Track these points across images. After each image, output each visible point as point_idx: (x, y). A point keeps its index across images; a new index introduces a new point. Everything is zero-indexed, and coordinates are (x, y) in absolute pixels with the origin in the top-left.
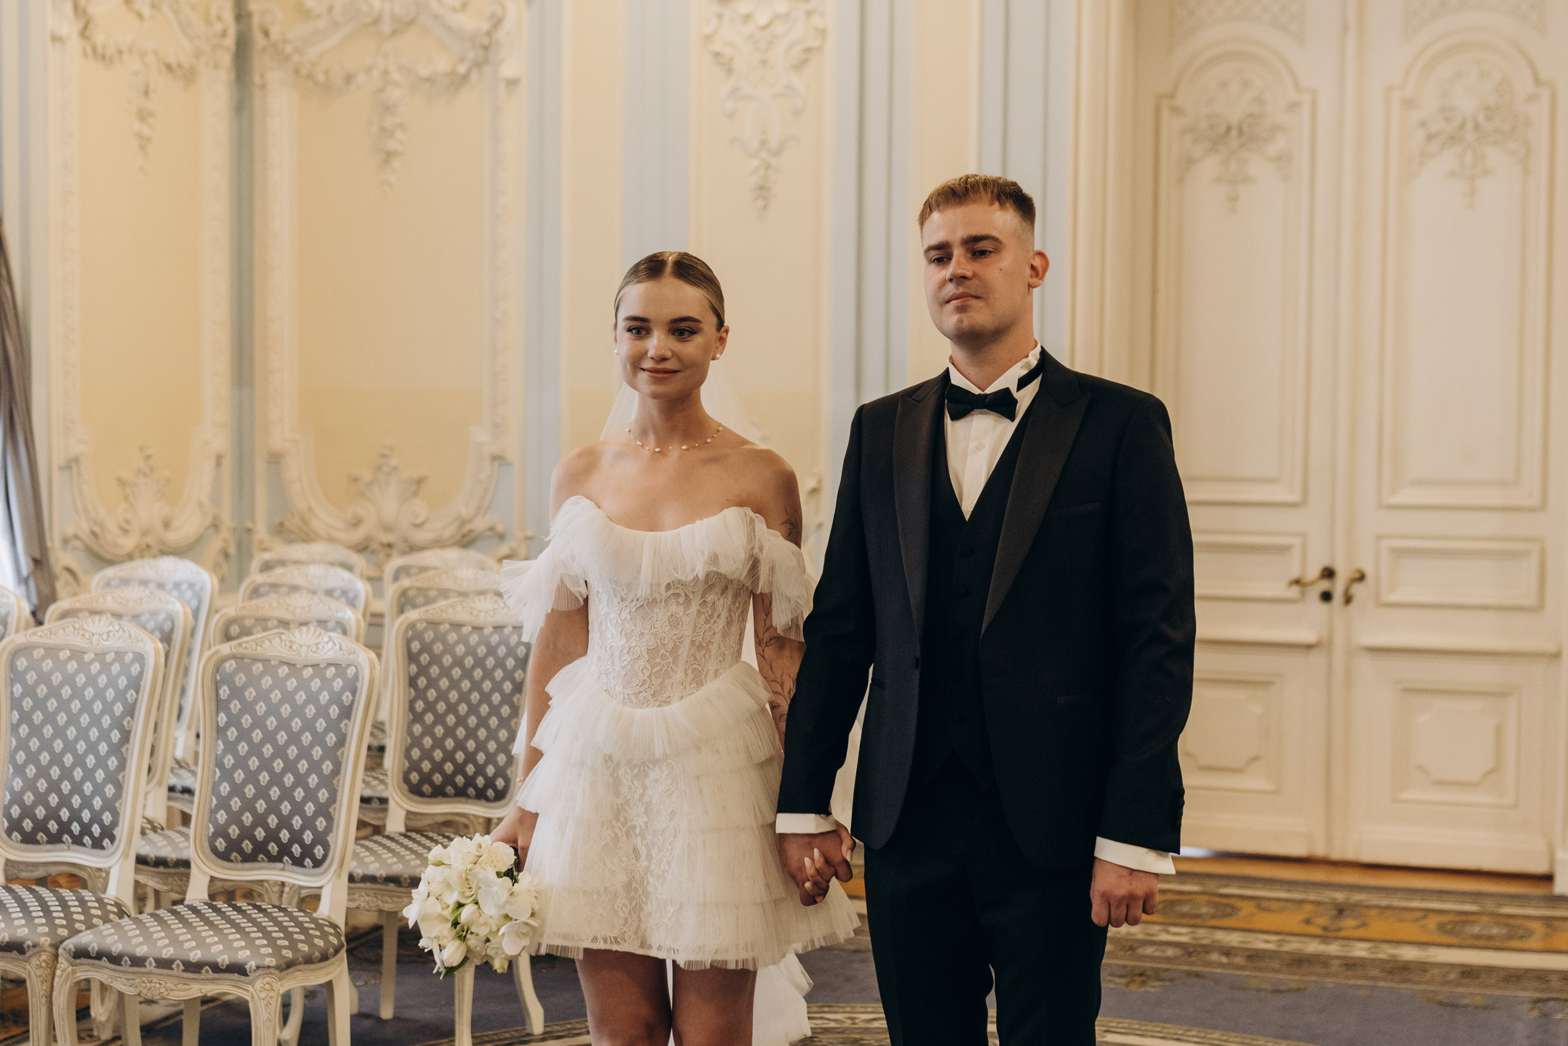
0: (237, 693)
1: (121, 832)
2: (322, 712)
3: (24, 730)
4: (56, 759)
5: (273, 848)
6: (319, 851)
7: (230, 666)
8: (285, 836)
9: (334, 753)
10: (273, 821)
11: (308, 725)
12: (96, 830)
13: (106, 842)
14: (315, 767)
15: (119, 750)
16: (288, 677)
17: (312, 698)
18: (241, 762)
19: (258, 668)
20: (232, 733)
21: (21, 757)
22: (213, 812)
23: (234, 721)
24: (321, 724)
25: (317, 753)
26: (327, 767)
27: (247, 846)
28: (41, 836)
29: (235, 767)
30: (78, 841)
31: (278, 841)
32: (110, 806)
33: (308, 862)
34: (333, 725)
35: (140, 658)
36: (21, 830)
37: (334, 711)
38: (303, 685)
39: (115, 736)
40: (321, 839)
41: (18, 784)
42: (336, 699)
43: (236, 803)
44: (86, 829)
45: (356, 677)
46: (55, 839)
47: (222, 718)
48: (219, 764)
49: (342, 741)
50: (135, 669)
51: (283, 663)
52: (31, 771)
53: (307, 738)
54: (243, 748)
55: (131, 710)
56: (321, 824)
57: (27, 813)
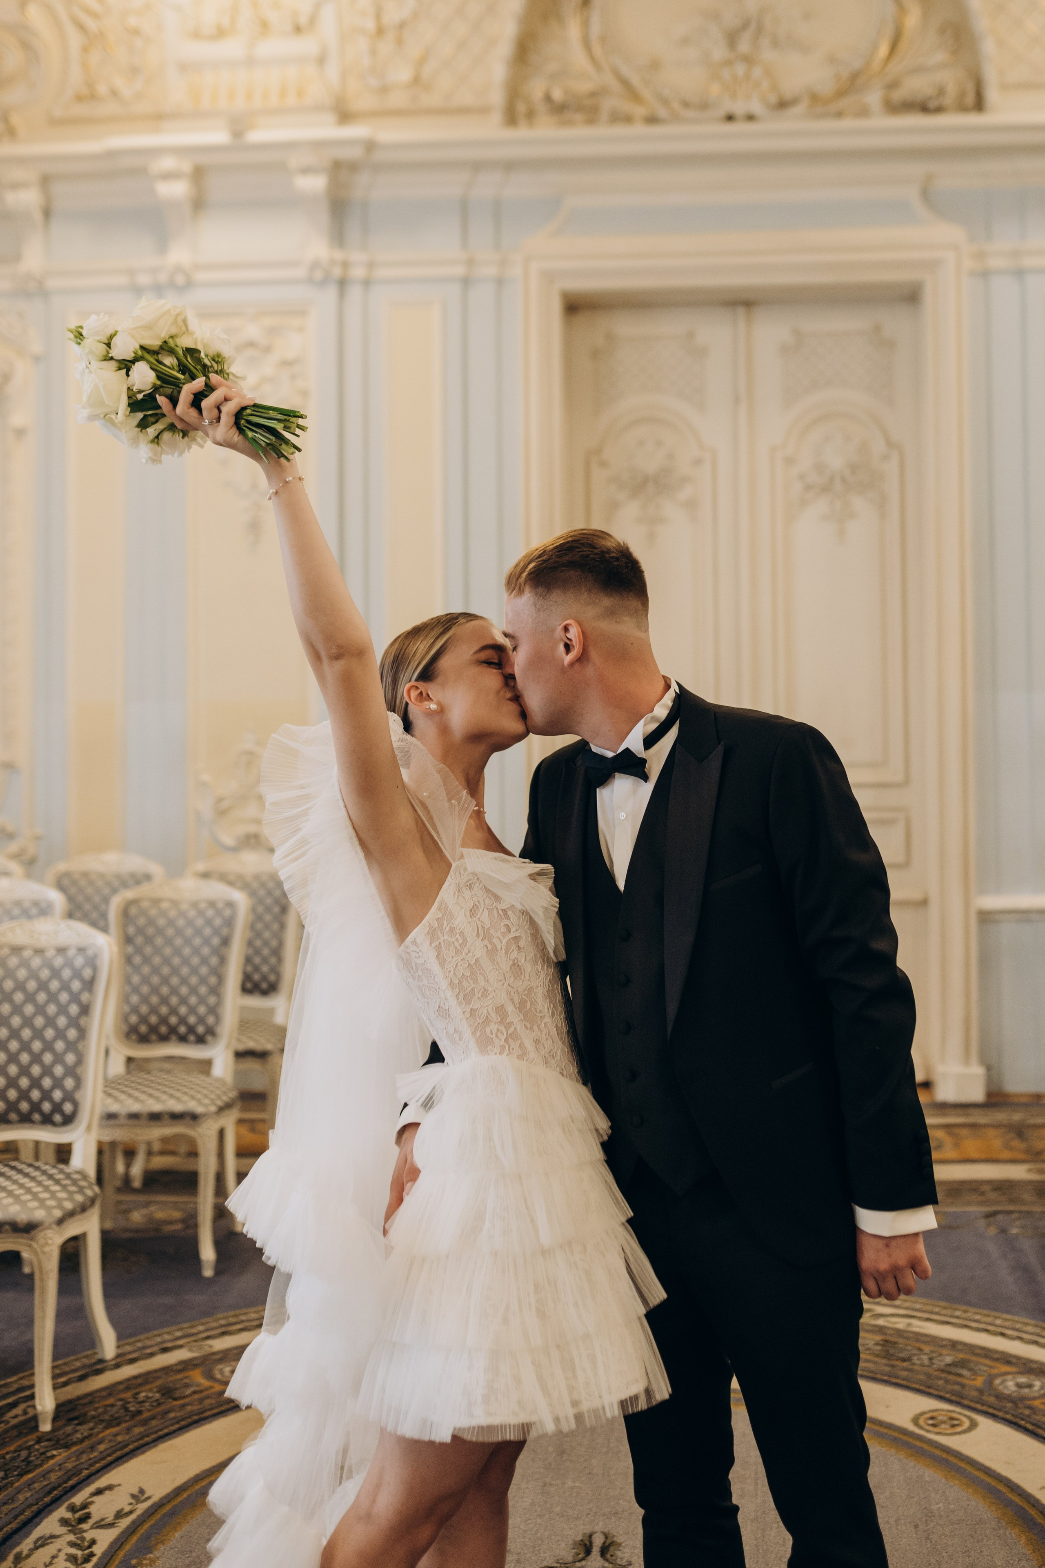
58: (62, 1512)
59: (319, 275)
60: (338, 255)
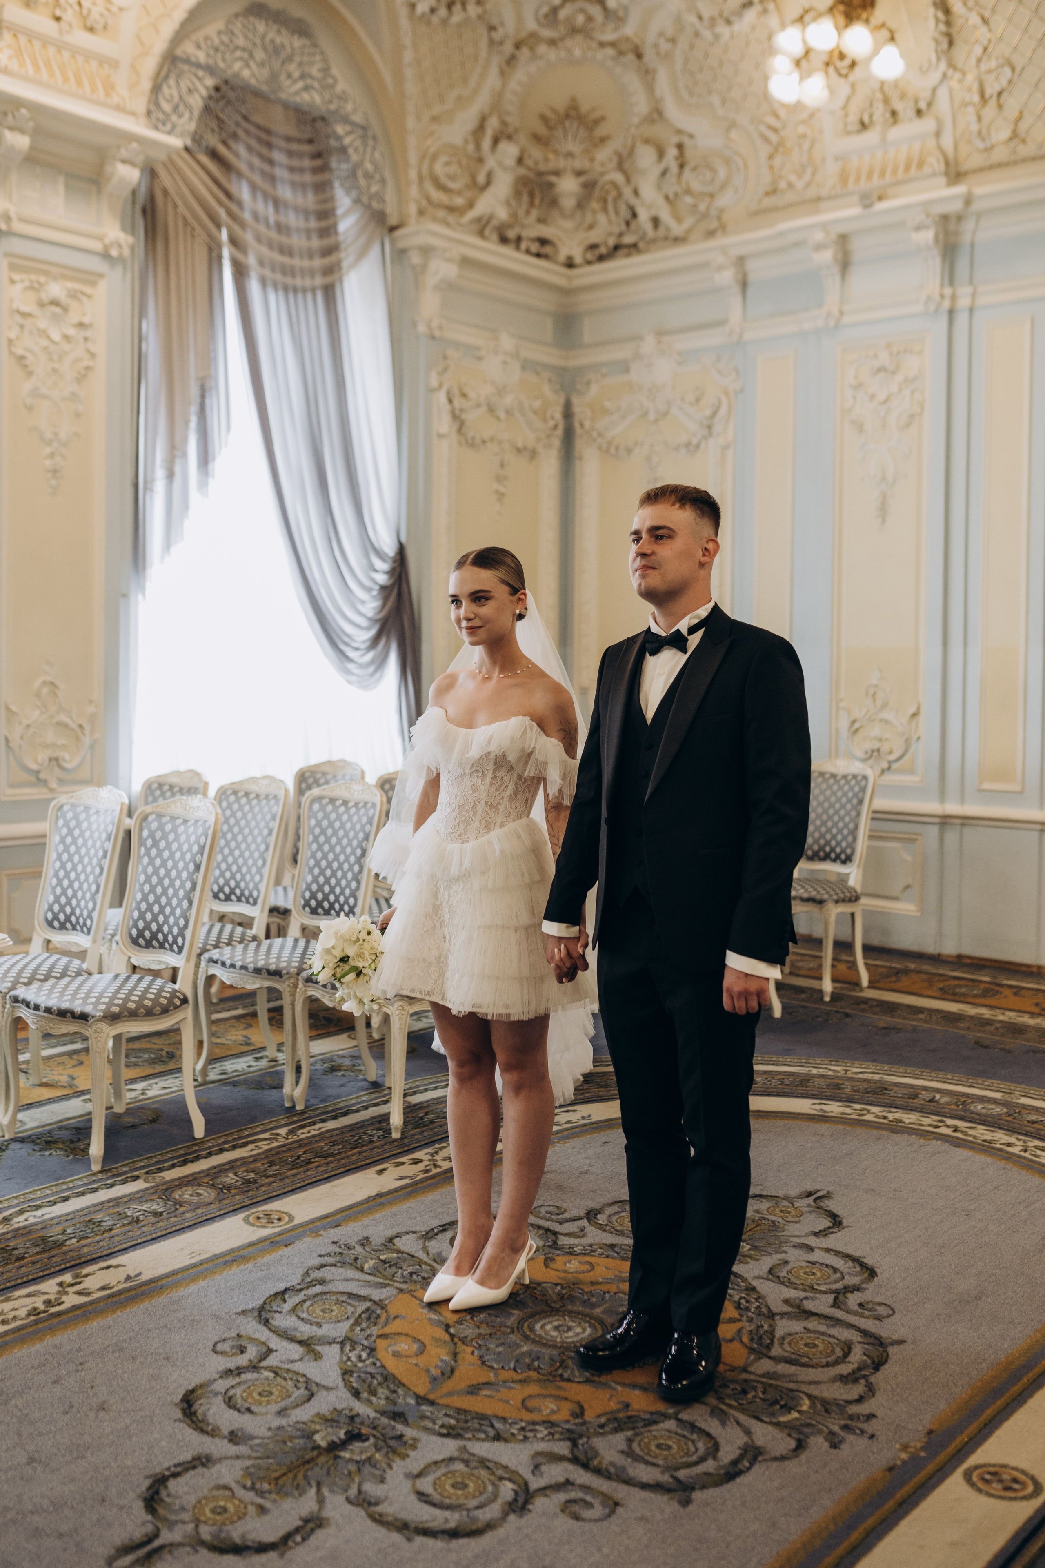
4: (329, 865)
28: (320, 910)
32: (353, 894)
39: (359, 852)
41: (309, 878)
52: (316, 871)
57: (313, 896)
59: (932, 309)
60: (948, 292)
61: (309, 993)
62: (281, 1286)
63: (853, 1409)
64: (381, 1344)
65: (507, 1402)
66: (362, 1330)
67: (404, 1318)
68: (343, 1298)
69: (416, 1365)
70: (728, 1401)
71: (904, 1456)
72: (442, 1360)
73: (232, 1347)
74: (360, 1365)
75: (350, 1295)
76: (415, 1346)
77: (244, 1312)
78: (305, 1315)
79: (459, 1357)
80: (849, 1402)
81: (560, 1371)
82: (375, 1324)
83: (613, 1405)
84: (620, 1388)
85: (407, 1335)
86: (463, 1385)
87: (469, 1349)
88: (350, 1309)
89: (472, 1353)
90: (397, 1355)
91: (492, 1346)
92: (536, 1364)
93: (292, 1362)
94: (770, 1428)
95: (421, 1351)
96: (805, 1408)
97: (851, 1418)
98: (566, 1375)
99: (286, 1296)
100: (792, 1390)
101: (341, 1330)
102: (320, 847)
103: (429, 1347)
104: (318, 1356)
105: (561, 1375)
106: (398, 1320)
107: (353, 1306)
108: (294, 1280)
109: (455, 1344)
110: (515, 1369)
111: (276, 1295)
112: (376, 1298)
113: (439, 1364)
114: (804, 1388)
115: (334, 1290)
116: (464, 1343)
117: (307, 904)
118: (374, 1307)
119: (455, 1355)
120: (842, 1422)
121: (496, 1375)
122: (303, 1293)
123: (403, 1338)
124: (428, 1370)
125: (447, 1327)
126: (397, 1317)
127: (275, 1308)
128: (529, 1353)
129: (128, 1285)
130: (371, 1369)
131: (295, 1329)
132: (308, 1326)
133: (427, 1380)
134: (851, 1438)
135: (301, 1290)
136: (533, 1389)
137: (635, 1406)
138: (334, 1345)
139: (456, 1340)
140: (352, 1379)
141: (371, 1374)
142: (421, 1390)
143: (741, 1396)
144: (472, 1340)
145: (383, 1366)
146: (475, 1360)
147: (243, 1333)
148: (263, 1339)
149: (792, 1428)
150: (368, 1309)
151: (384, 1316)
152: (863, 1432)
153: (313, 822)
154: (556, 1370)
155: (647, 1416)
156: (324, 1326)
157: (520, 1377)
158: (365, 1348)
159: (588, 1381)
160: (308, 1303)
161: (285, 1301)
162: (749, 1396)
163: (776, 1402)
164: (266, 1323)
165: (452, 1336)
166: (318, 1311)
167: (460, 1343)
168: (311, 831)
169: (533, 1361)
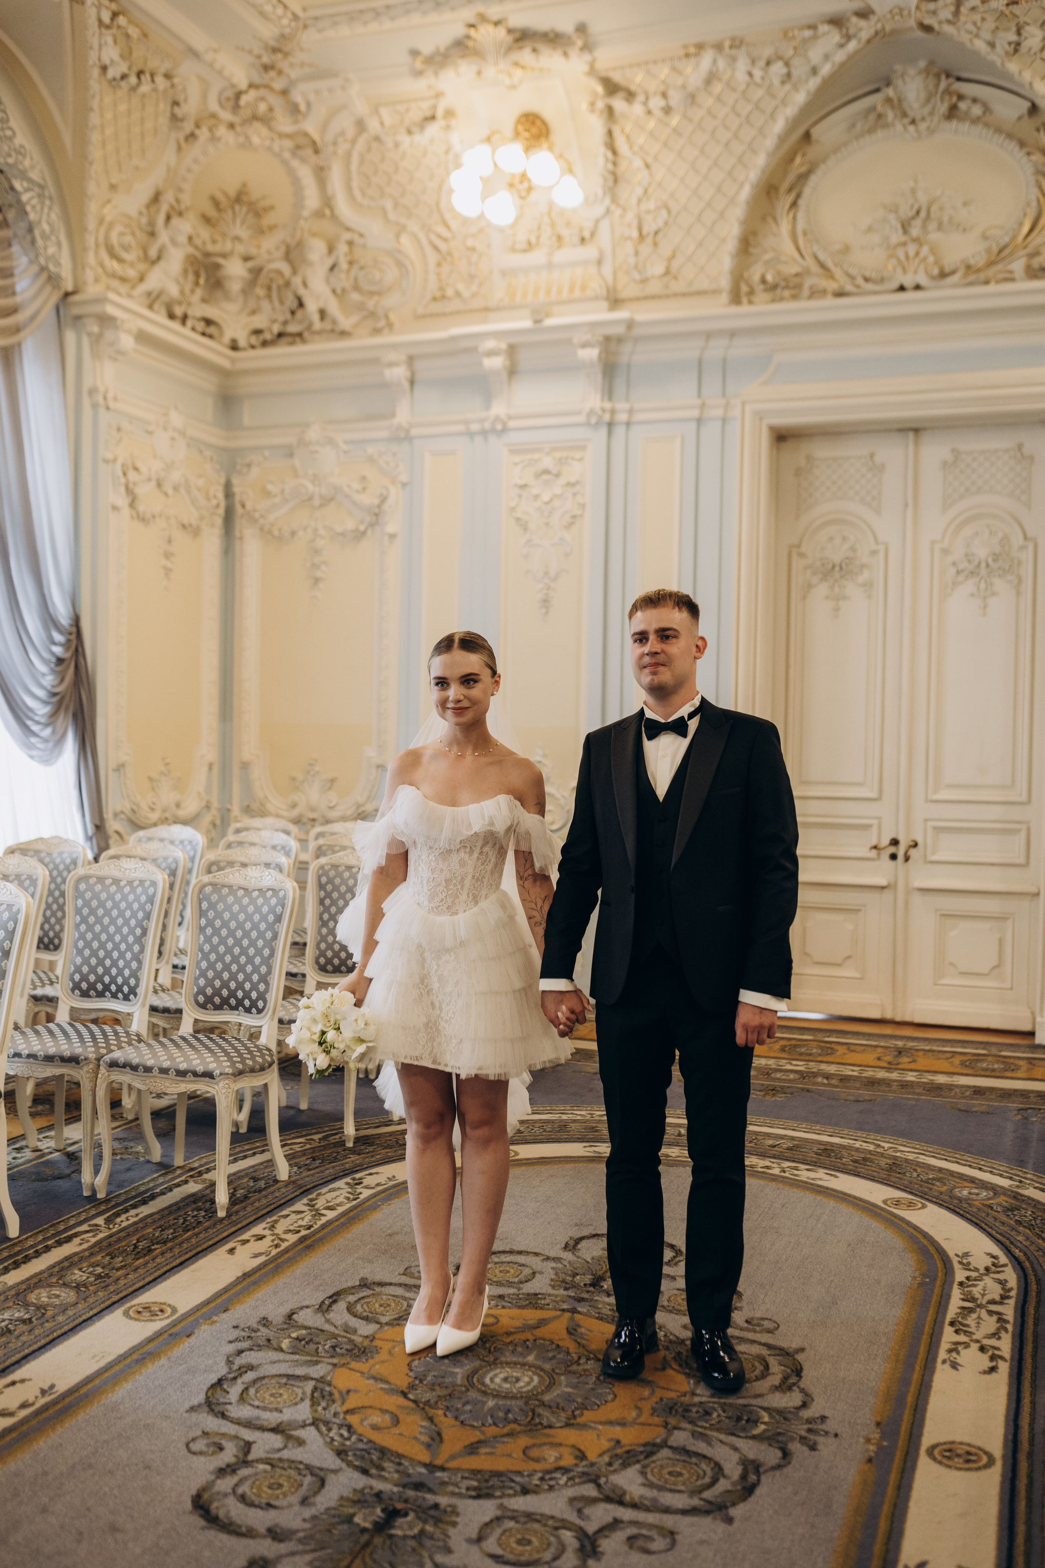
0: (212, 906)
1: (140, 991)
2: (264, 918)
3: (83, 927)
4: (102, 946)
5: (233, 1002)
6: (260, 1004)
7: (208, 889)
8: (240, 994)
9: (271, 944)
10: (233, 985)
11: (255, 926)
12: (126, 989)
13: (132, 997)
14: (259, 952)
15: (140, 940)
16: (243, 897)
17: (258, 910)
18: (214, 949)
19: (225, 891)
20: (209, 931)
21: (81, 944)
22: (197, 979)
23: (210, 923)
24: (263, 926)
25: (260, 943)
26: (266, 952)
27: (217, 1000)
28: (92, 993)
29: (210, 952)
30: (114, 996)
31: (236, 998)
32: (135, 974)
33: (254, 1010)
34: (270, 927)
35: (154, 884)
36: (80, 989)
37: (271, 918)
38: (253, 901)
39: (138, 931)
40: (262, 996)
41: (79, 960)
42: (272, 910)
43: (210, 974)
44: (119, 989)
45: (285, 897)
46: (100, 995)
47: (203, 922)
48: (201, 950)
49: (275, 937)
50: (151, 891)
51: (240, 888)
52: (87, 952)
53: (254, 934)
54: (215, 940)
55: (148, 916)
56: (262, 987)
57: (84, 978)
58: (348, 1179)
59: (593, 420)
60: (608, 405)
61: (113, 1078)
62: (213, 1379)
63: (806, 1414)
64: (353, 1419)
65: (510, 1456)
66: (324, 1409)
67: (356, 1391)
68: (284, 1380)
69: (401, 1434)
70: (700, 1424)
71: (872, 1448)
72: (422, 1427)
73: (208, 1445)
74: (348, 1443)
75: (289, 1376)
76: (387, 1417)
77: (192, 1409)
78: (256, 1403)
79: (436, 1420)
80: (798, 1408)
81: (537, 1420)
82: (334, 1401)
83: (606, 1445)
84: (600, 1427)
85: (371, 1407)
86: (458, 1447)
87: (440, 1412)
88: (299, 1391)
89: (445, 1415)
90: (375, 1427)
91: (459, 1406)
92: (510, 1416)
93: (279, 1450)
94: (751, 1442)
95: (396, 1421)
96: (766, 1419)
97: (809, 1421)
98: (545, 1423)
99: (225, 1386)
100: (745, 1406)
101: (304, 1412)
102: (90, 928)
103: (401, 1417)
104: (301, 1442)
105: (541, 1424)
106: (352, 1394)
107: (298, 1387)
108: (222, 1370)
109: (423, 1409)
110: (495, 1424)
111: (213, 1386)
112: (316, 1376)
113: (423, 1430)
114: (753, 1402)
115: (267, 1374)
116: (431, 1407)
117: (76, 986)
118: (320, 1385)
119: (431, 1419)
120: (805, 1427)
121: (482, 1432)
122: (239, 1381)
123: (370, 1411)
124: (416, 1438)
125: (404, 1395)
126: (348, 1392)
127: (222, 1400)
128: (498, 1407)
129: (47, 1399)
130: (361, 1446)
131: (258, 1418)
132: (268, 1413)
133: (422, 1447)
134: (820, 1440)
135: (235, 1378)
136: (524, 1441)
137: (624, 1441)
138: (308, 1428)
139: (421, 1405)
140: (350, 1458)
141: (363, 1450)
142: (425, 1457)
143: (708, 1417)
144: (436, 1402)
145: (370, 1441)
146: (452, 1421)
147: (207, 1430)
148: (233, 1433)
149: (768, 1438)
150: (315, 1389)
151: (335, 1392)
152: (827, 1433)
153: (80, 902)
154: (532, 1419)
155: (642, 1449)
156: (285, 1410)
157: (506, 1430)
158: (340, 1426)
159: (568, 1425)
160: (252, 1391)
161: (228, 1393)
162: (715, 1415)
163: (739, 1419)
164: (223, 1415)
165: (415, 1402)
166: (267, 1396)
167: (427, 1408)
168: (78, 911)
169: (506, 1414)
